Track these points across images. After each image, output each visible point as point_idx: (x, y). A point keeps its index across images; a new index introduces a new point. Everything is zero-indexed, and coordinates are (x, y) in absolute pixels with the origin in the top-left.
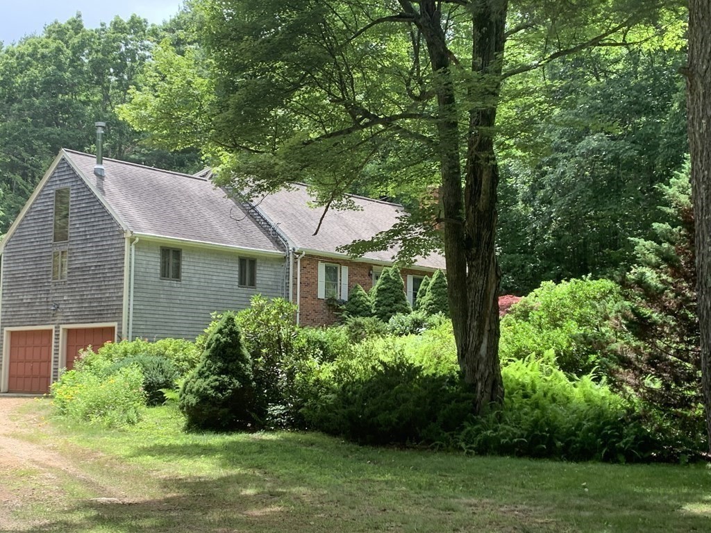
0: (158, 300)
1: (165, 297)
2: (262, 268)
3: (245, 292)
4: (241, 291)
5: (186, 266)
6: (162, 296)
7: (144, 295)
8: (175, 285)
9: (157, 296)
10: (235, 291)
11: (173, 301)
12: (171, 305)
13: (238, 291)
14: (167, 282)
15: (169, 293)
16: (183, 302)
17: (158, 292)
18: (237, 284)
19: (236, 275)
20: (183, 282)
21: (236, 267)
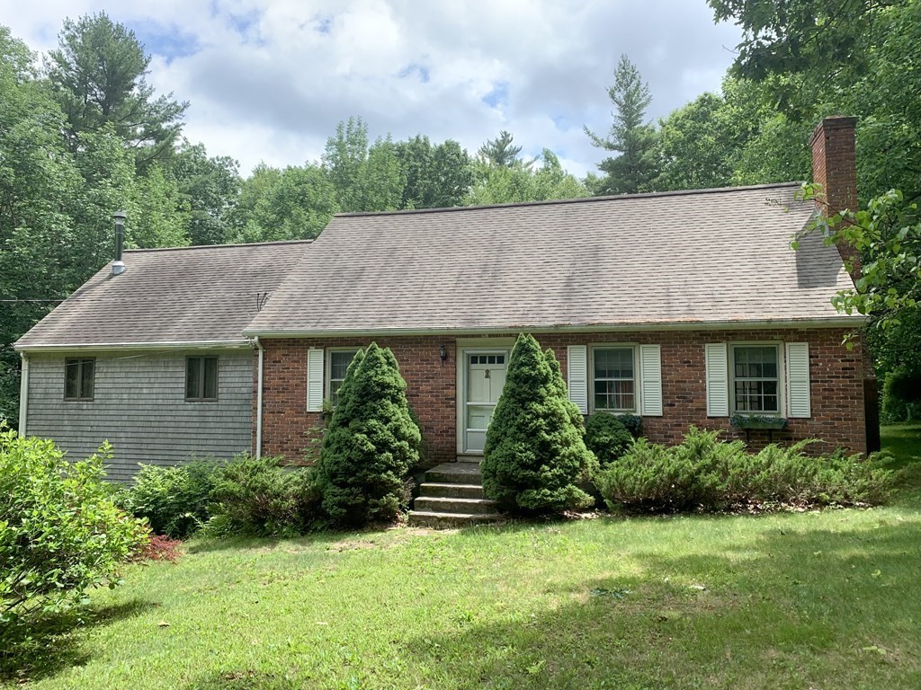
0: (60, 428)
1: (70, 423)
2: (228, 369)
3: (197, 408)
4: (190, 407)
5: (102, 380)
6: (66, 423)
7: (43, 422)
8: (85, 407)
9: (60, 423)
10: (181, 407)
11: (81, 429)
12: (79, 434)
13: (184, 407)
14: (73, 404)
15: (76, 417)
16: (95, 429)
17: (61, 417)
18: (183, 396)
19: (182, 383)
20: (97, 402)
21: (182, 374)
